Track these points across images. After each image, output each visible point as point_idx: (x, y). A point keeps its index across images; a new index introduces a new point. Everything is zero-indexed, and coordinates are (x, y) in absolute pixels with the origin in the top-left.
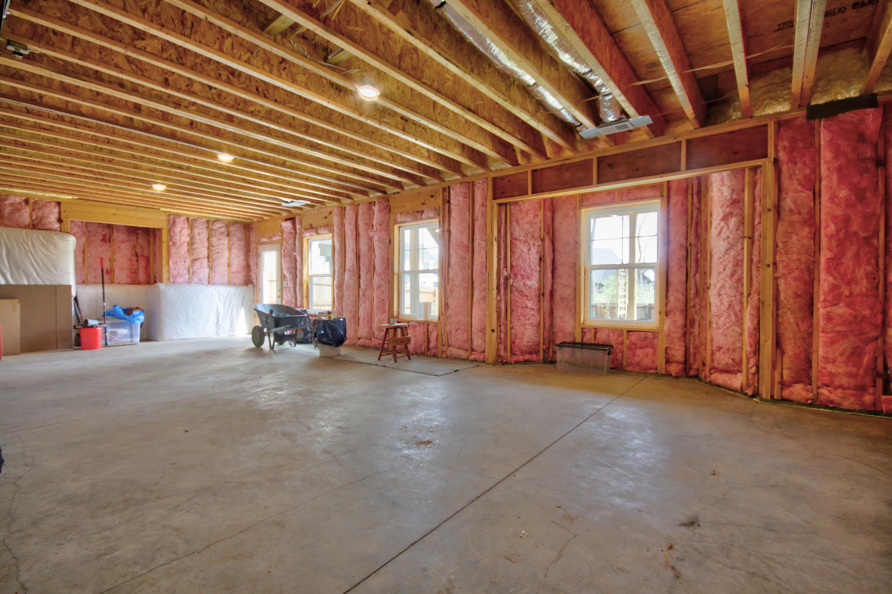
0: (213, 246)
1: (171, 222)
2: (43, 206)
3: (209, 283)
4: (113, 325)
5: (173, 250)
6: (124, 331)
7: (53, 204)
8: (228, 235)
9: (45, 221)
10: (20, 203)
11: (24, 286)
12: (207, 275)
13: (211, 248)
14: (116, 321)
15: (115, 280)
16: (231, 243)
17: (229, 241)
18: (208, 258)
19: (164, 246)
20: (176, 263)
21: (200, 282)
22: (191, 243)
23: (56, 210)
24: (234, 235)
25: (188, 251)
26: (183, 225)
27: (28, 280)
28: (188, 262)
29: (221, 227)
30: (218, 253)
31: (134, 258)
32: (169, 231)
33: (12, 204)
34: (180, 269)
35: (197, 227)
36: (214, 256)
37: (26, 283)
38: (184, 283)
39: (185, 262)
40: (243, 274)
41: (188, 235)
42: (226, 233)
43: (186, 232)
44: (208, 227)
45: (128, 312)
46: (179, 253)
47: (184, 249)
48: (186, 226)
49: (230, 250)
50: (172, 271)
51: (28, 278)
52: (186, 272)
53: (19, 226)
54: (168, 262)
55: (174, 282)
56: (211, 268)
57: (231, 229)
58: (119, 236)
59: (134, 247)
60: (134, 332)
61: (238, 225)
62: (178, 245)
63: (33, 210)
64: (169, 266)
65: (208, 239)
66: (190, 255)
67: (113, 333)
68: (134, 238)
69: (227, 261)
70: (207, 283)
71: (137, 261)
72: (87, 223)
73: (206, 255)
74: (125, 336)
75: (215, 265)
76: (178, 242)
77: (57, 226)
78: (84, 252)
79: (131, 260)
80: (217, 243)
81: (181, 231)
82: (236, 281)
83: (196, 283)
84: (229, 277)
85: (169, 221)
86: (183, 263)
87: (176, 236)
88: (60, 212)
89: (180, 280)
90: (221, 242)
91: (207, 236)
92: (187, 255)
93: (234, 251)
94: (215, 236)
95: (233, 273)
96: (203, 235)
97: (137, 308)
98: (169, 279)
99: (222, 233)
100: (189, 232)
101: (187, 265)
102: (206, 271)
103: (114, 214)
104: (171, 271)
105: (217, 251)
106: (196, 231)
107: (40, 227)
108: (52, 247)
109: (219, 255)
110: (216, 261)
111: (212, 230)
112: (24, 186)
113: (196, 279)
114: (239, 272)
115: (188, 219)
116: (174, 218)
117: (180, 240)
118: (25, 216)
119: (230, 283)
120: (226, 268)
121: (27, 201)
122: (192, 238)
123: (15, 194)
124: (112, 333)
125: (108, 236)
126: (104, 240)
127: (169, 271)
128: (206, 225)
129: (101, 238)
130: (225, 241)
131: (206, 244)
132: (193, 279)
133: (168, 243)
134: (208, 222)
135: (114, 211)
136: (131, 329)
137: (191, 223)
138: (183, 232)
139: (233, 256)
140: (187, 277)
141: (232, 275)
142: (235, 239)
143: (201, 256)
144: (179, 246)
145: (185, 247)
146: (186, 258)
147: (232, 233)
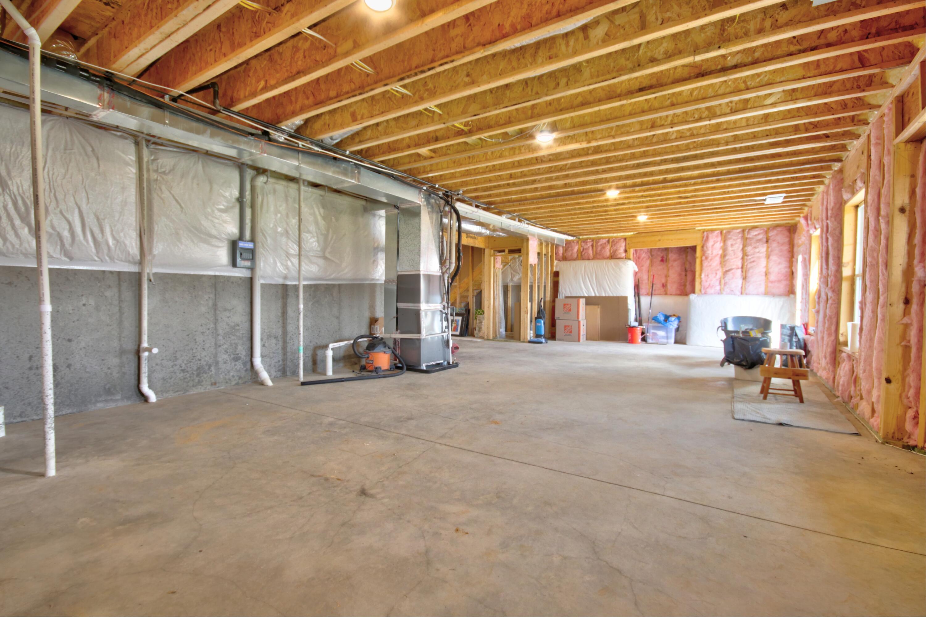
0: (747, 256)
1: (705, 238)
2: (617, 242)
3: (742, 293)
4: (655, 328)
5: (705, 264)
6: (661, 333)
7: (622, 240)
8: (767, 242)
9: (617, 253)
10: (605, 243)
11: (603, 297)
12: (740, 286)
13: (746, 257)
14: (656, 324)
15: (668, 293)
16: (770, 250)
17: (768, 247)
18: (742, 268)
19: (698, 261)
20: (708, 275)
21: (732, 292)
22: (724, 256)
23: (624, 244)
24: (774, 241)
25: (721, 263)
26: (715, 239)
27: (605, 294)
28: (720, 274)
29: (759, 234)
30: (753, 262)
31: (684, 273)
32: (703, 247)
33: (601, 245)
34: (711, 280)
35: (731, 238)
36: (749, 266)
37: (604, 295)
38: (715, 294)
39: (716, 274)
40: (784, 283)
41: (721, 248)
42: (765, 240)
43: (719, 245)
44: (743, 237)
45: (667, 318)
46: (710, 266)
47: (716, 262)
48: (719, 239)
49: (768, 257)
50: (704, 283)
51: (605, 291)
52: (718, 283)
53: (604, 258)
54: (700, 275)
55: (705, 293)
56: (745, 278)
57: (771, 234)
58: (672, 256)
59: (684, 264)
60: (669, 335)
61: (779, 229)
62: (710, 258)
63: (612, 246)
64: (701, 278)
65: (743, 249)
66: (722, 267)
67: (655, 334)
68: (684, 256)
69: (764, 270)
70: (739, 294)
71: (686, 275)
72: (651, 249)
73: (740, 266)
74: (663, 337)
75: (749, 275)
76: (710, 256)
77: (623, 255)
78: (649, 271)
79: (680, 275)
80: (752, 251)
81: (713, 245)
82: (775, 291)
83: (727, 294)
84: (767, 287)
85: (703, 237)
86: (714, 275)
87: (708, 250)
88: (626, 246)
89: (709, 291)
90: (757, 250)
91: (741, 246)
92: (718, 267)
93: (774, 258)
94: (751, 245)
95: (772, 282)
96: (737, 245)
97: (674, 315)
98: (700, 291)
99: (759, 240)
100: (722, 244)
101: (718, 276)
102: (740, 281)
103: (660, 240)
104: (702, 284)
105: (752, 260)
106: (729, 243)
107: (615, 257)
108: (618, 270)
109: (754, 264)
110: (751, 271)
111: (747, 238)
112: (607, 232)
113: (727, 290)
114: (779, 281)
115: (721, 233)
116: (707, 234)
117: (712, 254)
118: (607, 252)
119: (767, 293)
120: (763, 278)
121: (608, 242)
122: (724, 249)
123: (603, 238)
124: (653, 333)
125: (665, 257)
126: (662, 260)
127: (701, 283)
128: (740, 235)
129: (660, 259)
130: (763, 249)
131: (740, 255)
132: (724, 290)
133: (701, 257)
134: (743, 231)
135: (659, 237)
136: (667, 333)
137: (725, 235)
138: (715, 246)
139: (771, 264)
140: (718, 288)
141: (770, 285)
142: (774, 245)
143: (733, 267)
144: (711, 260)
145: (717, 260)
146: (718, 270)
147: (772, 238)
